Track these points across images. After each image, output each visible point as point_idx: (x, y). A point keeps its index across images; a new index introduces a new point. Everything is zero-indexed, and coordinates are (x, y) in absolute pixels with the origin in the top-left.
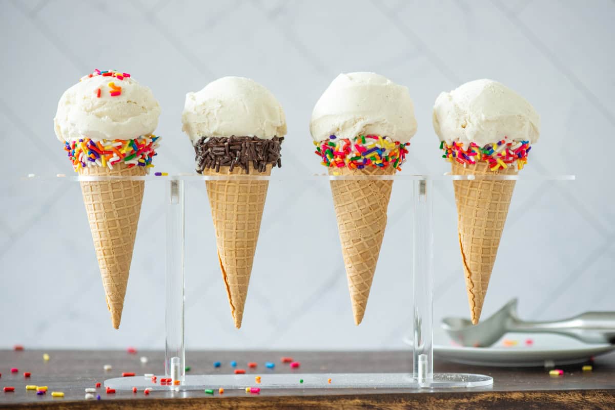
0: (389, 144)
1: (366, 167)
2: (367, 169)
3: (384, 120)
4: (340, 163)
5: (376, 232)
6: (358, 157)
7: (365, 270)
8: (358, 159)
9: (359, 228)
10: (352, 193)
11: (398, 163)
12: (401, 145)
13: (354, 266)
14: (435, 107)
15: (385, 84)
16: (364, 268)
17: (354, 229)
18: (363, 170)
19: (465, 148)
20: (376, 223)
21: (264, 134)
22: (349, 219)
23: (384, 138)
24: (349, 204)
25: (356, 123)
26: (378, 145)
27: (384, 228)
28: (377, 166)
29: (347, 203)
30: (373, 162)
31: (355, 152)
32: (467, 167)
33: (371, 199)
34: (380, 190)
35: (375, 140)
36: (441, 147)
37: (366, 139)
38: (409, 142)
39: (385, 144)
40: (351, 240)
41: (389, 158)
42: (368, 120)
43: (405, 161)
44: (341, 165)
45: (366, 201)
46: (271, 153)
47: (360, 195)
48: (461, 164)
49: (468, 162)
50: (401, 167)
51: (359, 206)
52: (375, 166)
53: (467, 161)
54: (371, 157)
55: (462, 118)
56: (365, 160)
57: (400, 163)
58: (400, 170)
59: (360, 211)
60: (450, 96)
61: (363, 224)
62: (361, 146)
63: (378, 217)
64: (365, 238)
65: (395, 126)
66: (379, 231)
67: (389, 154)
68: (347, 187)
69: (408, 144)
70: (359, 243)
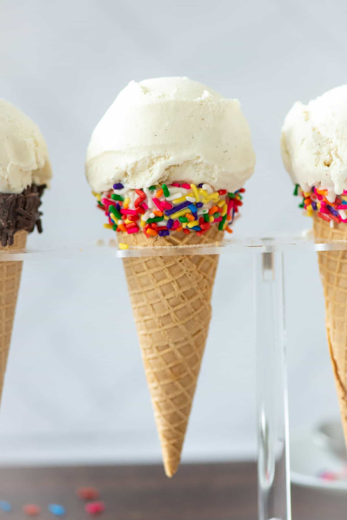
0: (209, 195)
1: (172, 233)
2: (174, 236)
3: (198, 157)
4: (131, 227)
5: (194, 332)
6: (158, 218)
7: (178, 393)
8: (159, 221)
9: (165, 327)
10: (153, 274)
11: (226, 222)
12: (229, 194)
13: (162, 386)
14: (285, 128)
15: (199, 99)
16: (176, 389)
17: (158, 330)
18: (168, 237)
19: (330, 199)
20: (193, 319)
21: (9, 186)
22: (149, 315)
23: (200, 186)
24: (149, 291)
25: (153, 163)
26: (189, 199)
27: (206, 326)
28: (191, 230)
29: (145, 289)
30: (184, 225)
31: (154, 210)
32: (336, 226)
33: (182, 282)
34: (197, 268)
35: (184, 190)
36: (296, 193)
37: (171, 190)
38: (244, 187)
39: (201, 195)
40: (154, 347)
41: (209, 218)
42: (172, 159)
43: (239, 216)
44: (134, 229)
45: (175, 286)
46: (21, 215)
47: (165, 277)
48: (326, 222)
49: (337, 220)
50: (231, 227)
51: (164, 295)
52: (186, 230)
53: (334, 217)
54: (180, 217)
55: (325, 150)
56: (171, 222)
57: (230, 221)
58: (230, 231)
59: (165, 303)
60: (306, 112)
61: (172, 322)
62: (162, 200)
63: (196, 310)
64: (176, 343)
65: (216, 167)
66: (199, 331)
67: (210, 210)
68: (144, 264)
69: (242, 190)
70: (167, 351)
